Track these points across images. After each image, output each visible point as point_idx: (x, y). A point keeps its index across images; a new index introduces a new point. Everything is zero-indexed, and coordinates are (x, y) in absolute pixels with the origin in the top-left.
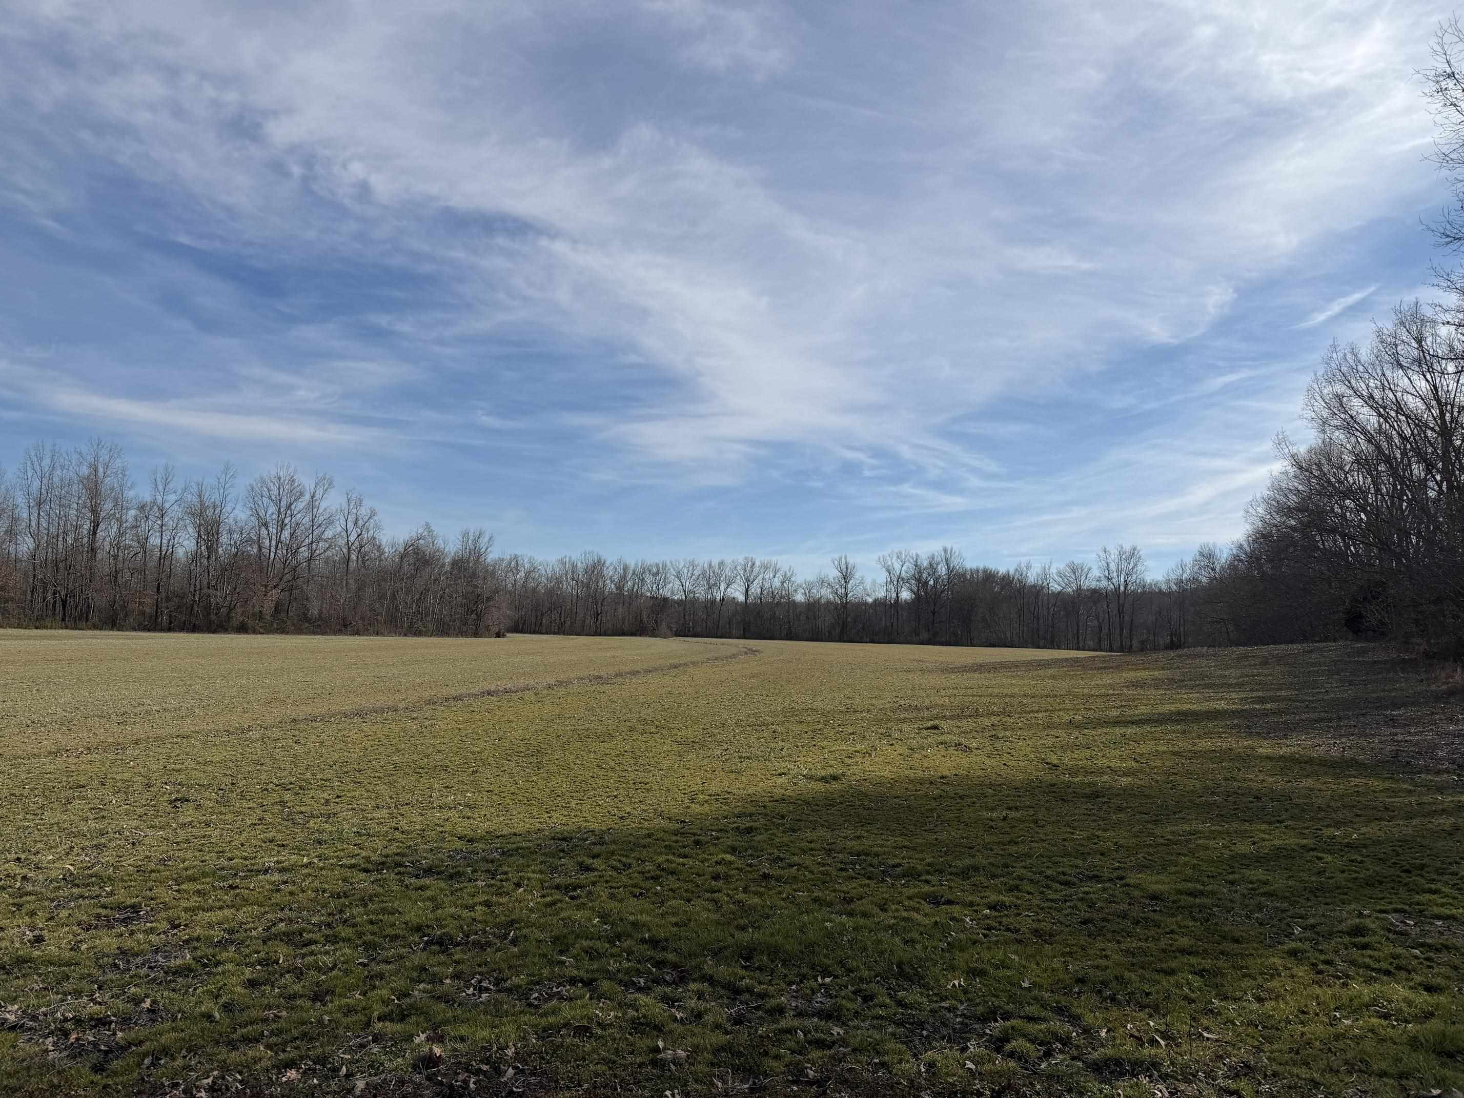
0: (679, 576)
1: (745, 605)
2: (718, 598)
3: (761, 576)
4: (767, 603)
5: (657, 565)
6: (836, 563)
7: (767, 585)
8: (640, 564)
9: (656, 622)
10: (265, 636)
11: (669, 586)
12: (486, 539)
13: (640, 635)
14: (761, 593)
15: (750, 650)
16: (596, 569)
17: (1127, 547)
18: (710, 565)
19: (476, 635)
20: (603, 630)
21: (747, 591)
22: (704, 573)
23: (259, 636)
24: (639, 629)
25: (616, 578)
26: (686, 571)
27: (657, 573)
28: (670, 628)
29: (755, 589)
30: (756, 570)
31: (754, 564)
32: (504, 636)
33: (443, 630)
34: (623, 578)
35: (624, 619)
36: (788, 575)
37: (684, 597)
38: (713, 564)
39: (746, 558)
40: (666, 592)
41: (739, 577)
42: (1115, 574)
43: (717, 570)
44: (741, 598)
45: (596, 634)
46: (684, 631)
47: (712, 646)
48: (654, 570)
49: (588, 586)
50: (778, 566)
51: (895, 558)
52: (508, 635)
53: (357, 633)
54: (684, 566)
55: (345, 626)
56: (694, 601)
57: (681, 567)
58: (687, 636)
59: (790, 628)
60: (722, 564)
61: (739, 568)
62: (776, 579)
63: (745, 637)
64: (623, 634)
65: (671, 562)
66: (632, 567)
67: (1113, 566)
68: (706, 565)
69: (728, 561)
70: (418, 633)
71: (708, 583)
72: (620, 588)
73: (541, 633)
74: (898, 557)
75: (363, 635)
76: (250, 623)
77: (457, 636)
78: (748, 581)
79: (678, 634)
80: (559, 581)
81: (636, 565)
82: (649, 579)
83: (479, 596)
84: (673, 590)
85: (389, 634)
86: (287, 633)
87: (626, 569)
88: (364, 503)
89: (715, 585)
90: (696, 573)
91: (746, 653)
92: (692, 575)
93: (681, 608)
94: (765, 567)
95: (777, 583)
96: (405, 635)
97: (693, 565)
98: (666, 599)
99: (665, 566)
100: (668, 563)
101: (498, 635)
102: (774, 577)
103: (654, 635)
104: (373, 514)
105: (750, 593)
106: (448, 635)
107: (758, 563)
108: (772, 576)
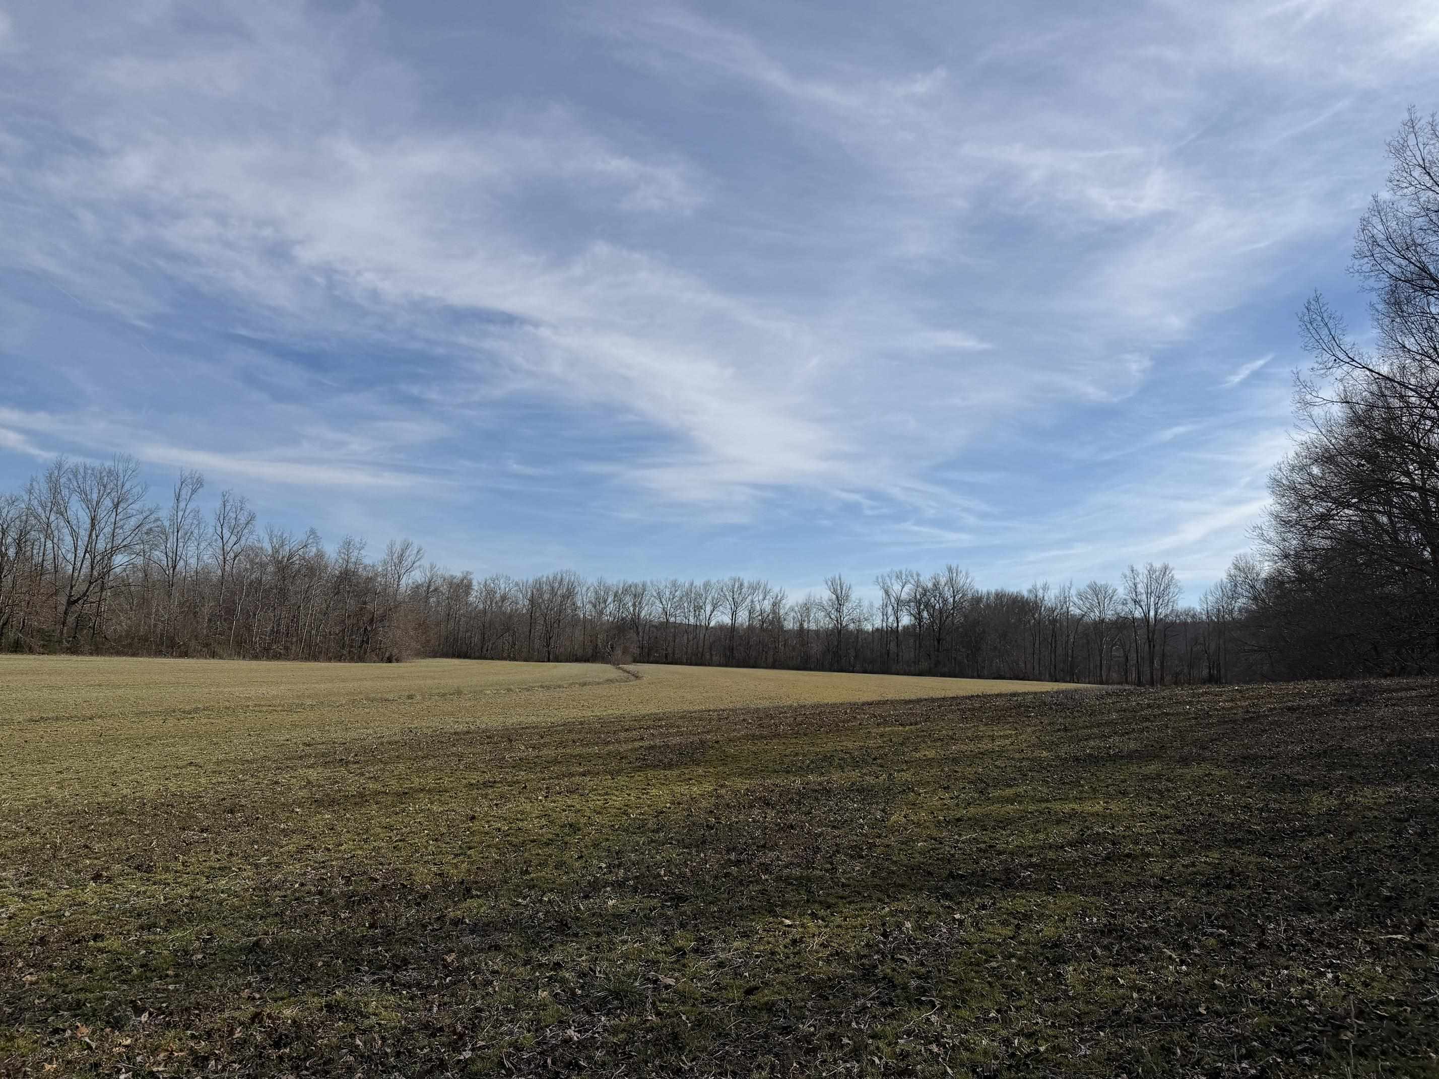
0: (660, 597)
1: (731, 631)
2: (703, 623)
3: (750, 598)
4: (756, 628)
5: (638, 586)
6: (830, 583)
7: (756, 608)
8: (621, 585)
11: (649, 608)
14: (750, 617)
17: (1158, 565)
18: (692, 584)
21: (734, 614)
22: (687, 594)
26: (667, 592)
29: (743, 613)
30: (744, 591)
31: (741, 585)
34: (604, 600)
36: (779, 597)
37: (664, 621)
38: (698, 584)
39: (733, 578)
40: (644, 614)
41: (725, 599)
42: (1144, 596)
43: (702, 590)
44: (727, 623)
48: (632, 590)
50: (769, 587)
51: (894, 578)
54: (666, 587)
56: (676, 625)
57: (661, 588)
59: (776, 655)
60: (707, 585)
61: (726, 589)
62: (766, 602)
63: (726, 665)
65: (652, 583)
66: (614, 588)
67: (1141, 588)
68: (689, 586)
69: (714, 580)
71: (691, 604)
74: (897, 577)
78: (735, 604)
81: (618, 586)
82: (631, 601)
84: (652, 611)
87: (606, 590)
89: (700, 607)
90: (679, 594)
92: (674, 596)
93: (660, 632)
94: (754, 588)
95: (767, 605)
97: (674, 584)
98: (643, 623)
99: (644, 585)
100: (649, 584)
102: (764, 599)
105: (737, 617)
107: (746, 584)
108: (761, 597)
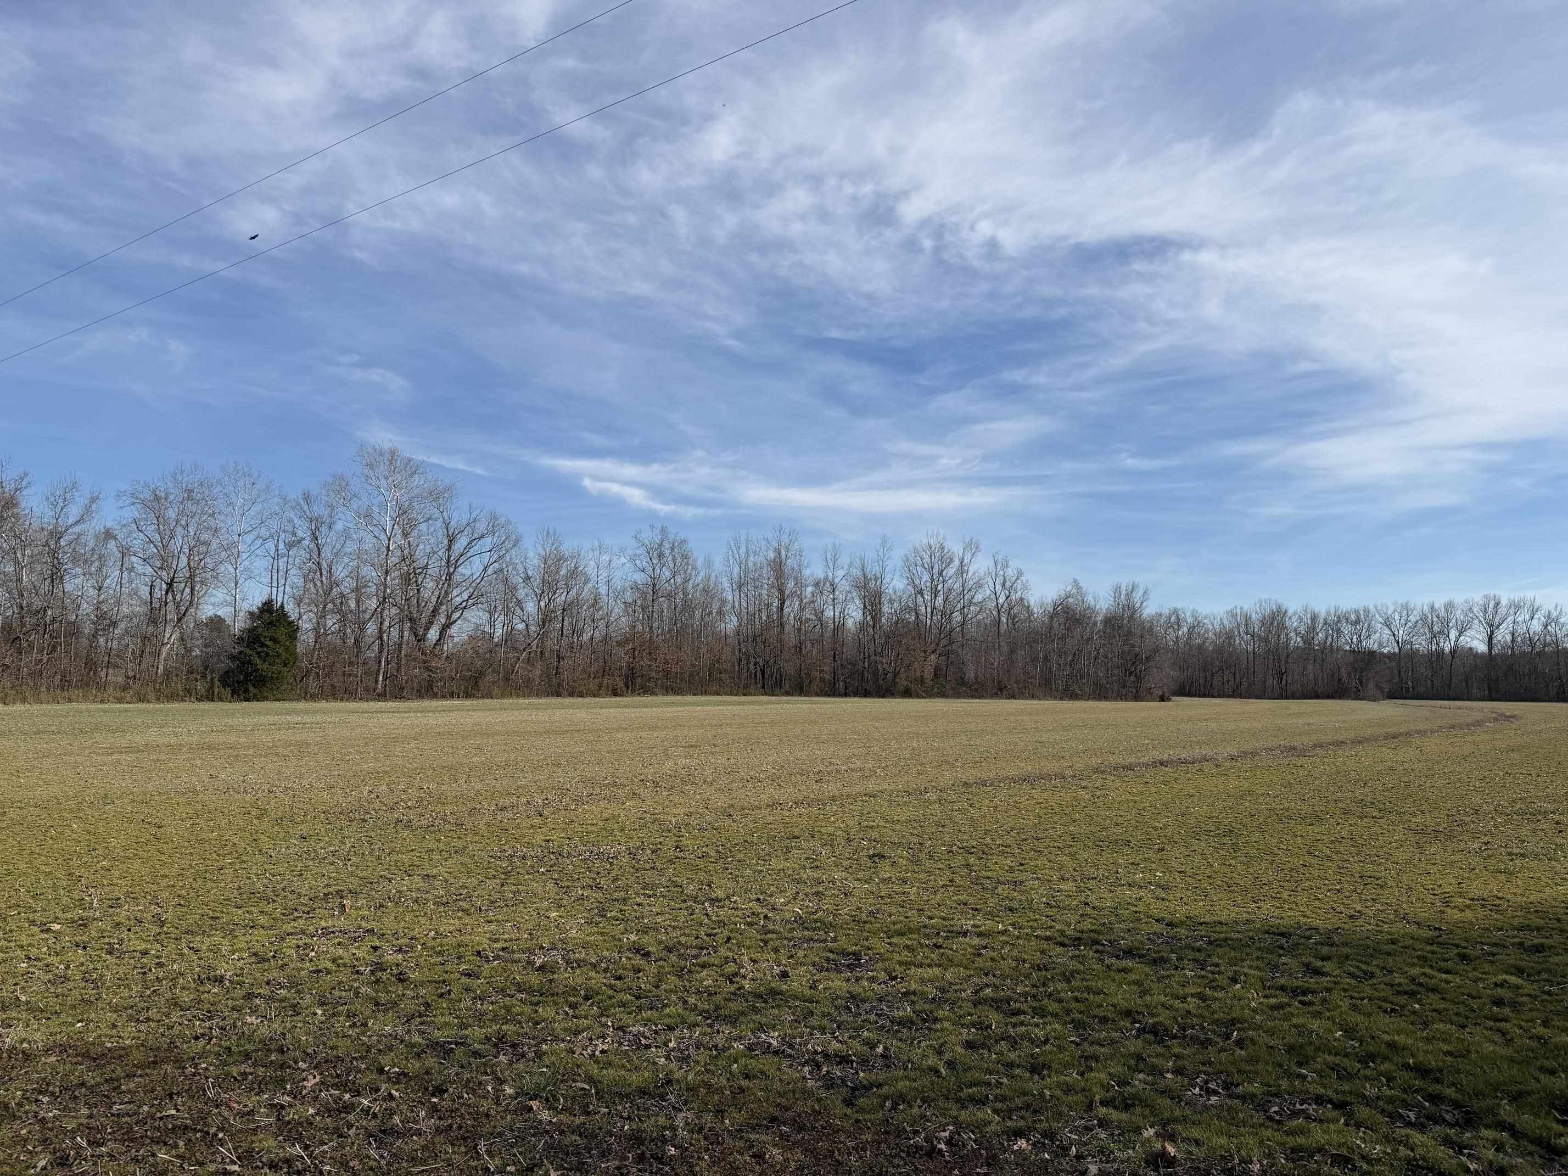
0: (1387, 623)
1: (1490, 659)
2: (1447, 649)
3: (1510, 619)
4: (1524, 654)
5: (1357, 612)
7: (1521, 629)
8: (1333, 612)
9: (1361, 682)
10: (927, 700)
11: (1375, 637)
12: (1142, 592)
13: (1340, 698)
14: (1513, 641)
15: (1503, 715)
16: (1275, 620)
18: (1432, 608)
19: (1137, 698)
20: (1289, 693)
21: (1490, 638)
22: (1424, 618)
23: (922, 700)
24: (1338, 691)
25: (1302, 629)
26: (1397, 617)
27: (1358, 621)
28: (1378, 687)
29: (1503, 635)
30: (1502, 611)
31: (1497, 604)
32: (1169, 700)
33: (1101, 693)
34: (1312, 628)
35: (1316, 680)
36: (1554, 614)
37: (1397, 650)
38: (1436, 606)
39: (1486, 596)
40: (1371, 644)
41: (1476, 621)
43: (1442, 613)
44: (1482, 648)
45: (1280, 697)
46: (1399, 692)
47: (1443, 711)
48: (1353, 617)
49: (1266, 640)
50: (1537, 604)
52: (1174, 698)
53: (1013, 697)
54: (1395, 611)
55: (1001, 690)
56: (1413, 654)
57: (1389, 612)
58: (1406, 698)
59: (1562, 685)
60: (1449, 607)
61: (1475, 609)
62: (1535, 622)
63: (1491, 699)
64: (1317, 696)
65: (1376, 607)
66: (1323, 615)
68: (1426, 608)
69: (1459, 601)
70: (1074, 697)
71: (1431, 630)
72: (1308, 641)
73: (1213, 696)
75: (1019, 699)
76: (913, 687)
77: (1116, 699)
78: (1491, 626)
79: (1391, 696)
80: (1229, 636)
81: (1328, 613)
82: (1346, 629)
83: (1136, 655)
85: (1045, 698)
86: (947, 697)
87: (1314, 618)
88: (1010, 563)
89: (1441, 632)
90: (1413, 618)
91: (1496, 719)
92: (1407, 621)
93: (1394, 664)
94: (1516, 607)
95: (1536, 626)
96: (1061, 699)
97: (1407, 608)
98: (1372, 653)
99: (1367, 611)
100: (1371, 607)
101: (1162, 699)
102: (1532, 618)
103: (1358, 698)
104: (1020, 574)
105: (1494, 641)
106: (1106, 698)
107: (1504, 602)
108: (1527, 617)
